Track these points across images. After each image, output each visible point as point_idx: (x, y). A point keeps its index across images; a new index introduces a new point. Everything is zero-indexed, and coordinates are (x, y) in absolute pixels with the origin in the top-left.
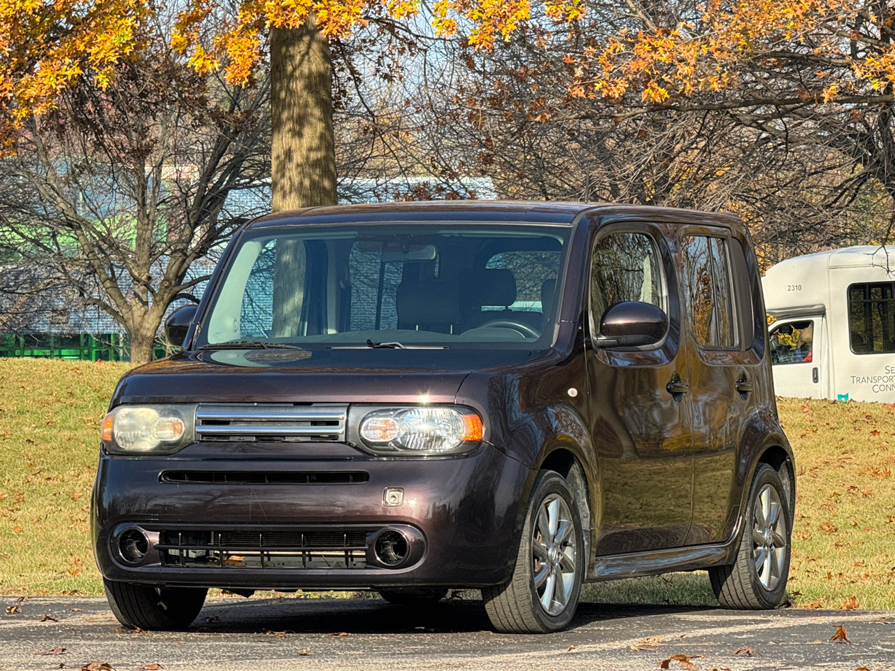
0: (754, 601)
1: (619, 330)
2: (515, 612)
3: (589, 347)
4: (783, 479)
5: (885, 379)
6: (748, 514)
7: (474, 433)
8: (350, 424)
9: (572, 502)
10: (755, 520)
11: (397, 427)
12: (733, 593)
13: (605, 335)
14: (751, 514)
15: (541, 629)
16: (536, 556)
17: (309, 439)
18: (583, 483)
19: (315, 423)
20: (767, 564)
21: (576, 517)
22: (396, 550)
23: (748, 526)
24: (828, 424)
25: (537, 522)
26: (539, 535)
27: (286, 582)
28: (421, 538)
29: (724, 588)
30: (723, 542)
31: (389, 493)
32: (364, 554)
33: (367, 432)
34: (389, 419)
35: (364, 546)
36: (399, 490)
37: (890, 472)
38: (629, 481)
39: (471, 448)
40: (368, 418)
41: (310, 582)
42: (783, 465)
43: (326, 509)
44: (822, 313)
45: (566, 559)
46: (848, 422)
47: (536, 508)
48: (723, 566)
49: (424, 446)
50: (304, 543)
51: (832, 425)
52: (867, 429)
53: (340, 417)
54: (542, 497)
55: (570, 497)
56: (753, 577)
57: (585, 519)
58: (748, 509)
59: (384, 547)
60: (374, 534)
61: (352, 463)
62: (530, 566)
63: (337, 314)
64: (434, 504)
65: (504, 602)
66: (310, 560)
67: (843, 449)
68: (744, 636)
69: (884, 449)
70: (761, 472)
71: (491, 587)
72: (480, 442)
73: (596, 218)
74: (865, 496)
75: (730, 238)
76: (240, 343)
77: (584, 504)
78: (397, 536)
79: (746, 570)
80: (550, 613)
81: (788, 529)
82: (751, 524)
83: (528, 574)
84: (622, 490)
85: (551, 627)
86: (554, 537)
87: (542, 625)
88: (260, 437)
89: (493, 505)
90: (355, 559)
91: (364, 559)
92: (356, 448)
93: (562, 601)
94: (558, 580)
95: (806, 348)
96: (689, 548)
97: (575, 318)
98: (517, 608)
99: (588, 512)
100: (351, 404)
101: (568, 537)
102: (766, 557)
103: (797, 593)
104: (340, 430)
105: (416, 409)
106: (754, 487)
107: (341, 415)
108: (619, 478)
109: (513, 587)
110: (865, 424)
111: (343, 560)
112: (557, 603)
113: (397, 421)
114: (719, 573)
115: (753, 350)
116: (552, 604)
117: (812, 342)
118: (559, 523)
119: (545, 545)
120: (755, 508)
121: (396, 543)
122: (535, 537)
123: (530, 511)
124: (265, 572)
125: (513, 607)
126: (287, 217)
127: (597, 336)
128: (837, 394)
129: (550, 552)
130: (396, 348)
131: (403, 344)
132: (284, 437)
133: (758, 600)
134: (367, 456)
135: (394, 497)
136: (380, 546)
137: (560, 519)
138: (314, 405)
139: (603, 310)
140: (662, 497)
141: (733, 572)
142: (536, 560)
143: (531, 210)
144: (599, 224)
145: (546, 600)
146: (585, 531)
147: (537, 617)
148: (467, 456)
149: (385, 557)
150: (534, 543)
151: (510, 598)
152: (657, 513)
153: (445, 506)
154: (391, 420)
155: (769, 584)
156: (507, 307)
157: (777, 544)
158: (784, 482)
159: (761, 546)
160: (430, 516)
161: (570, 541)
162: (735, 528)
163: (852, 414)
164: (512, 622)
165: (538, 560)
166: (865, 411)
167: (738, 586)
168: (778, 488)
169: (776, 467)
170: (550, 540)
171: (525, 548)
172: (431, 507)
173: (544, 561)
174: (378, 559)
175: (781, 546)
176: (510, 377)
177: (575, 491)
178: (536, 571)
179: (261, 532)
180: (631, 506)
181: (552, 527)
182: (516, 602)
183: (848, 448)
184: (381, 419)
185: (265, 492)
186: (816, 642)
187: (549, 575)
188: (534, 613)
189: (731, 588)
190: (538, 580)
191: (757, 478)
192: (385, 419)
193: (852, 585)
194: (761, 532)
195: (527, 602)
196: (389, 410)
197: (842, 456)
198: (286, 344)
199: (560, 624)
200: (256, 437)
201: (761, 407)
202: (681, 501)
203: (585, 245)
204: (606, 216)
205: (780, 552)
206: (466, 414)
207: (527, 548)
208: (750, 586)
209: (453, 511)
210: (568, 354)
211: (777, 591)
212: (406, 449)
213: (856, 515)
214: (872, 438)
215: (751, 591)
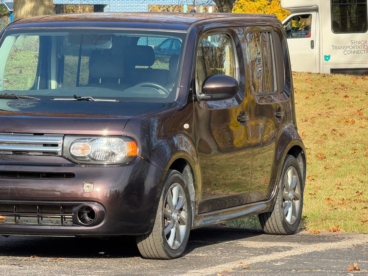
0: (283, 230)
1: (213, 91)
2: (154, 248)
3: (196, 100)
4: (300, 162)
5: (351, 47)
6: (280, 184)
7: (132, 151)
8: (64, 145)
9: (185, 187)
10: (284, 187)
11: (90, 147)
12: (272, 226)
13: (204, 93)
14: (282, 183)
15: (167, 257)
16: (165, 217)
17: (42, 154)
18: (191, 175)
19: (45, 145)
20: (290, 210)
21: (187, 195)
22: (89, 215)
23: (280, 190)
24: (320, 90)
25: (166, 200)
26: (167, 205)
27: (29, 232)
28: (103, 209)
29: (267, 223)
30: (266, 200)
31: (86, 185)
32: (71, 217)
33: (73, 151)
34: (86, 144)
35: (72, 213)
36: (91, 183)
37: (354, 121)
38: (216, 163)
39: (131, 161)
40: (74, 143)
41: (42, 232)
42: (300, 155)
43: (51, 193)
44: (316, 10)
45: (182, 218)
46: (331, 89)
47: (166, 192)
48: (267, 213)
49: (105, 158)
50: (38, 211)
51: (323, 91)
52: (342, 94)
53: (59, 142)
54: (169, 185)
55: (184, 184)
56: (283, 218)
57: (192, 195)
58: (281, 181)
59: (82, 214)
60: (77, 207)
61: (65, 168)
62: (162, 223)
63: (56, 72)
64: (110, 190)
65: (148, 243)
66: (42, 219)
67: (329, 106)
68: (279, 264)
69: (351, 106)
70: (288, 160)
71: (140, 235)
72: (136, 157)
73: (200, 27)
74: (341, 135)
75: (273, 32)
76: (3, 95)
77: (192, 187)
78: (89, 208)
79: (279, 214)
80: (173, 248)
81: (302, 189)
82: (282, 189)
83: (161, 228)
84: (212, 168)
85: (173, 256)
86: (176, 207)
87: (169, 255)
88: (15, 152)
89: (143, 188)
90: (66, 219)
91: (71, 220)
92: (68, 159)
93: (179, 241)
94: (177, 230)
95: (307, 28)
96: (248, 205)
97: (188, 84)
98: (155, 246)
99: (194, 191)
100: (65, 135)
101: (183, 206)
102: (290, 206)
103: (306, 217)
104: (59, 149)
105: (101, 138)
106: (284, 168)
107: (59, 141)
108: (210, 162)
109: (152, 235)
110: (341, 90)
111: (60, 219)
112: (177, 242)
113: (90, 144)
114: (264, 217)
115: (284, 92)
116: (174, 244)
117: (311, 26)
118: (178, 198)
119: (170, 211)
120: (284, 180)
121: (89, 212)
122: (165, 207)
123: (163, 194)
124: (17, 226)
125: (153, 246)
126: (30, 22)
127: (200, 94)
128: (324, 55)
129: (173, 215)
130: (90, 100)
131: (94, 98)
132: (28, 152)
133: (285, 230)
134: (74, 164)
135: (88, 187)
136: (80, 214)
137: (179, 196)
138: (45, 135)
139: (204, 79)
140: (234, 170)
141: (271, 215)
142: (165, 220)
143: (165, 22)
144: (203, 29)
145: (170, 241)
146: (192, 201)
147: (166, 251)
148: (128, 165)
149: (83, 220)
150: (165, 211)
151: (151, 241)
152: (232, 181)
153: (116, 190)
154: (87, 144)
155: (291, 221)
156: (149, 67)
157: (296, 198)
158: (300, 163)
159: (287, 200)
160: (108, 196)
161: (184, 208)
162: (273, 192)
163: (334, 84)
164: (152, 254)
165: (167, 219)
166: (340, 81)
167: (274, 223)
168: (297, 168)
169: (296, 156)
170: (173, 208)
171: (159, 214)
172: (109, 192)
173: (170, 220)
174: (80, 221)
175: (298, 199)
176: (152, 119)
177: (187, 180)
178: (166, 225)
179: (16, 205)
180: (217, 177)
181: (174, 201)
182: (154, 243)
183: (331, 106)
184: (82, 143)
185: (17, 182)
186: (318, 270)
187: (172, 227)
188: (164, 249)
189: (271, 224)
190: (166, 232)
191: (286, 164)
192: (84, 143)
193: (335, 210)
194: (287, 193)
195: (160, 243)
196: (86, 139)
197: (328, 111)
198: (29, 96)
199: (179, 254)
200: (13, 152)
201: (289, 125)
202: (244, 172)
203: (194, 41)
204: (206, 25)
205: (297, 203)
206: (128, 141)
207: (161, 214)
208: (281, 223)
209: (121, 193)
210: (184, 105)
211: (296, 224)
212: (95, 160)
213: (336, 147)
214: (345, 99)
215: (281, 225)
